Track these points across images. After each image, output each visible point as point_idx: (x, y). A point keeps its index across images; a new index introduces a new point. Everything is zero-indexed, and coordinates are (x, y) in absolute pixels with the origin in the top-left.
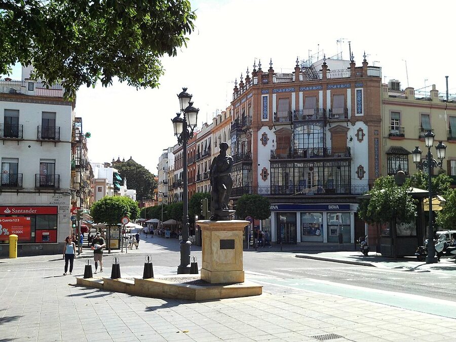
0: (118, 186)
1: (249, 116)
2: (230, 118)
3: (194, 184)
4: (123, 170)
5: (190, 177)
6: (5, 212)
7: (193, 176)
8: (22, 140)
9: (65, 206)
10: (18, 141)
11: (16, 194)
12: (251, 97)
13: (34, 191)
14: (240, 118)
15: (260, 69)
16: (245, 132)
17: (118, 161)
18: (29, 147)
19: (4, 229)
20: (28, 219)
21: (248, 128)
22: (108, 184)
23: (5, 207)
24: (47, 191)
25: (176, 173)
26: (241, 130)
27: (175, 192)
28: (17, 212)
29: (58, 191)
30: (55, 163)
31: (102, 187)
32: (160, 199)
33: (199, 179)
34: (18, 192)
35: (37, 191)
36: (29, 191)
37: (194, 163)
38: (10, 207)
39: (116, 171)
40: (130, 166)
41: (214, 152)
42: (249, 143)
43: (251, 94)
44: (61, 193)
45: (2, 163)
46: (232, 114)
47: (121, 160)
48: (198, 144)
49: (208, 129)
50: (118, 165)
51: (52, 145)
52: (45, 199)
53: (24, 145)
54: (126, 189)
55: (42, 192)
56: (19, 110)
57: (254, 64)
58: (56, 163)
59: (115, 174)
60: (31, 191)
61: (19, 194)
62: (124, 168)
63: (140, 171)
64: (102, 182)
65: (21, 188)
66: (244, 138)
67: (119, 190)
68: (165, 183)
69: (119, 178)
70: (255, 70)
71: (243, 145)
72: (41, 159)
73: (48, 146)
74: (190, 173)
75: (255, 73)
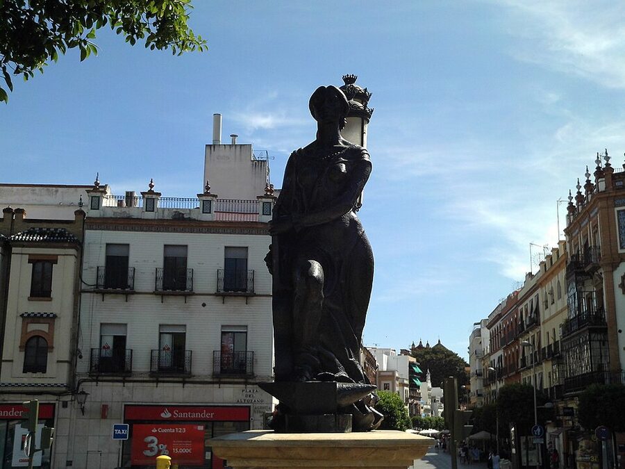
0: (418, 382)
1: (595, 246)
2: (564, 257)
3: (518, 373)
4: (426, 360)
5: (512, 362)
6: (163, 415)
7: (516, 360)
8: (192, 294)
9: (263, 405)
10: (186, 296)
11: (181, 385)
12: (597, 213)
13: (211, 380)
14: (582, 252)
15: (608, 165)
16: (590, 275)
17: (420, 346)
18: (204, 305)
19: (160, 446)
20: (201, 428)
21: (596, 268)
22: (398, 378)
23: (162, 408)
24: (232, 380)
25: (492, 358)
26: (583, 273)
27: (493, 388)
28: (182, 415)
29: (250, 381)
30: (246, 333)
31: (390, 382)
32: (474, 400)
33: (524, 364)
34: (184, 382)
35: (215, 380)
36: (202, 380)
37: (517, 340)
38: (171, 408)
39: (414, 360)
40: (436, 354)
41: (544, 317)
42: (600, 293)
43: (596, 210)
44: (256, 384)
45: (160, 333)
46: (568, 250)
47: (425, 345)
48: (520, 308)
49: (533, 282)
50: (419, 352)
51: (241, 301)
52: (228, 394)
53: (195, 302)
54: (430, 387)
55: (225, 383)
56: (187, 246)
57: (596, 159)
58: (249, 333)
59: (411, 365)
60: (206, 380)
61: (186, 385)
62: (428, 357)
63: (451, 360)
64: (389, 376)
65: (190, 375)
66: (590, 288)
67: (418, 387)
68: (479, 375)
69: (417, 370)
70: (598, 168)
71: (589, 299)
72: (222, 326)
73: (235, 304)
74: (511, 356)
75: (599, 173)
